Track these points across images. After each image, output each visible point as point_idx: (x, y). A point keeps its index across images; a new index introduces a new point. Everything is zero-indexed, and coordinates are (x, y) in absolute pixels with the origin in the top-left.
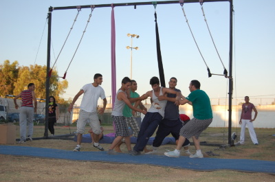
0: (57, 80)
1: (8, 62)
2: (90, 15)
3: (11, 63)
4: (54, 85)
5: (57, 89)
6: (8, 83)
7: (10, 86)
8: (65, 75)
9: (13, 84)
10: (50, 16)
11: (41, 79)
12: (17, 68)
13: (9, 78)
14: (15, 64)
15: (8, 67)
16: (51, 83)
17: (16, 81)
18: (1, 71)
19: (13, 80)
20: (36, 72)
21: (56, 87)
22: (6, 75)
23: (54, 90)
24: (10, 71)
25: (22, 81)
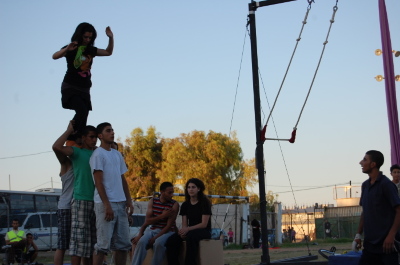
0: (240, 159)
1: (140, 131)
2: (335, 9)
3: (145, 134)
4: (236, 169)
5: (241, 175)
6: (145, 172)
7: (149, 177)
9: (154, 174)
10: (252, 21)
11: (210, 157)
12: (158, 141)
13: (146, 162)
14: (151, 131)
15: (139, 141)
16: (229, 165)
17: (160, 168)
18: (128, 150)
19: (153, 166)
20: (197, 146)
21: (238, 172)
22: (139, 158)
23: (235, 178)
24: (146, 148)
25: (172, 167)
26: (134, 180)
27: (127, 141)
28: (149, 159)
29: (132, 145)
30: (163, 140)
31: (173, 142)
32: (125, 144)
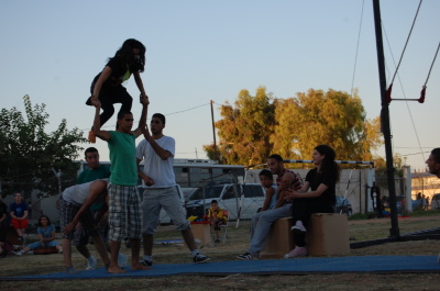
0: (363, 119)
4: (358, 130)
5: (364, 136)
6: (256, 137)
7: (262, 142)
9: (267, 139)
11: (328, 119)
12: (271, 102)
13: (257, 126)
14: (261, 91)
15: (248, 103)
16: (350, 126)
18: (238, 113)
19: (266, 129)
20: (313, 107)
21: (361, 133)
22: (250, 122)
23: (357, 141)
24: (257, 110)
25: (286, 131)
26: (245, 145)
27: (237, 103)
28: (261, 123)
29: (242, 108)
30: (276, 101)
31: (286, 103)
32: (234, 107)
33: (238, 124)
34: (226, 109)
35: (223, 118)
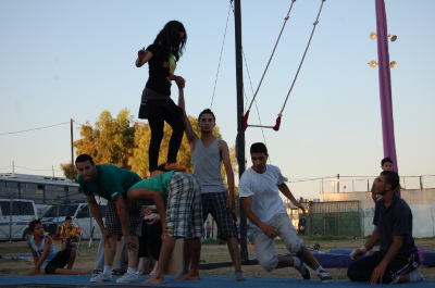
1: (107, 114)
6: (115, 159)
8: (278, 121)
9: (125, 161)
12: (131, 125)
13: (117, 147)
14: (124, 114)
15: (108, 125)
17: (132, 155)
18: (98, 133)
19: (125, 152)
22: (109, 144)
24: (117, 132)
25: (145, 154)
27: (97, 124)
28: (120, 145)
29: (102, 129)
30: (135, 124)
31: (145, 127)
32: (94, 128)
33: (97, 145)
34: (86, 129)
35: (82, 138)
